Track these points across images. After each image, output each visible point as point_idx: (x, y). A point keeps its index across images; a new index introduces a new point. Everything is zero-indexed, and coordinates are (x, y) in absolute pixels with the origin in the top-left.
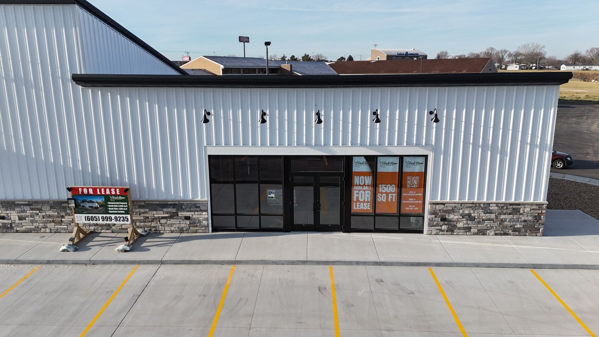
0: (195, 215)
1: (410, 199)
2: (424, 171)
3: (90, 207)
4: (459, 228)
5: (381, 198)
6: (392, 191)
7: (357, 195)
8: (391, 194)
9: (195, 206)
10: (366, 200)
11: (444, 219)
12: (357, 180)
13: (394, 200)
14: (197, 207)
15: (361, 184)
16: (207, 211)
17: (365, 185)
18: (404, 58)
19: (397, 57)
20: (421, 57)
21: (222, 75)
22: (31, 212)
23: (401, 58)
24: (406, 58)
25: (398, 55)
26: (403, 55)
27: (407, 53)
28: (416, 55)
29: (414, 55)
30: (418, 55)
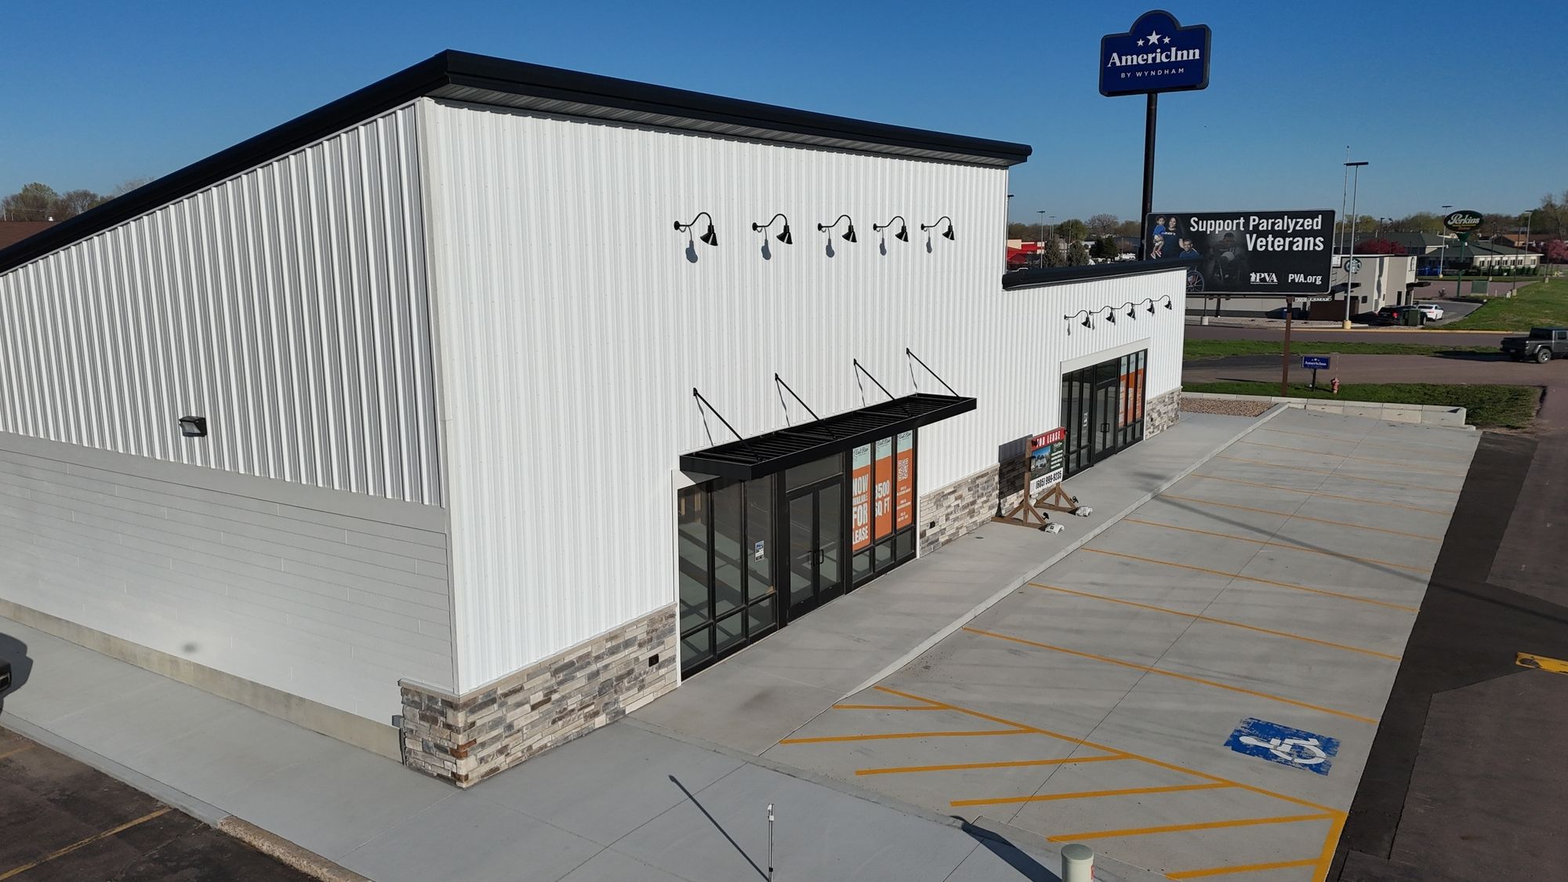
3: (1040, 466)
10: (1123, 410)
11: (1152, 419)
13: (1133, 405)
17: (1123, 391)
22: (955, 503)
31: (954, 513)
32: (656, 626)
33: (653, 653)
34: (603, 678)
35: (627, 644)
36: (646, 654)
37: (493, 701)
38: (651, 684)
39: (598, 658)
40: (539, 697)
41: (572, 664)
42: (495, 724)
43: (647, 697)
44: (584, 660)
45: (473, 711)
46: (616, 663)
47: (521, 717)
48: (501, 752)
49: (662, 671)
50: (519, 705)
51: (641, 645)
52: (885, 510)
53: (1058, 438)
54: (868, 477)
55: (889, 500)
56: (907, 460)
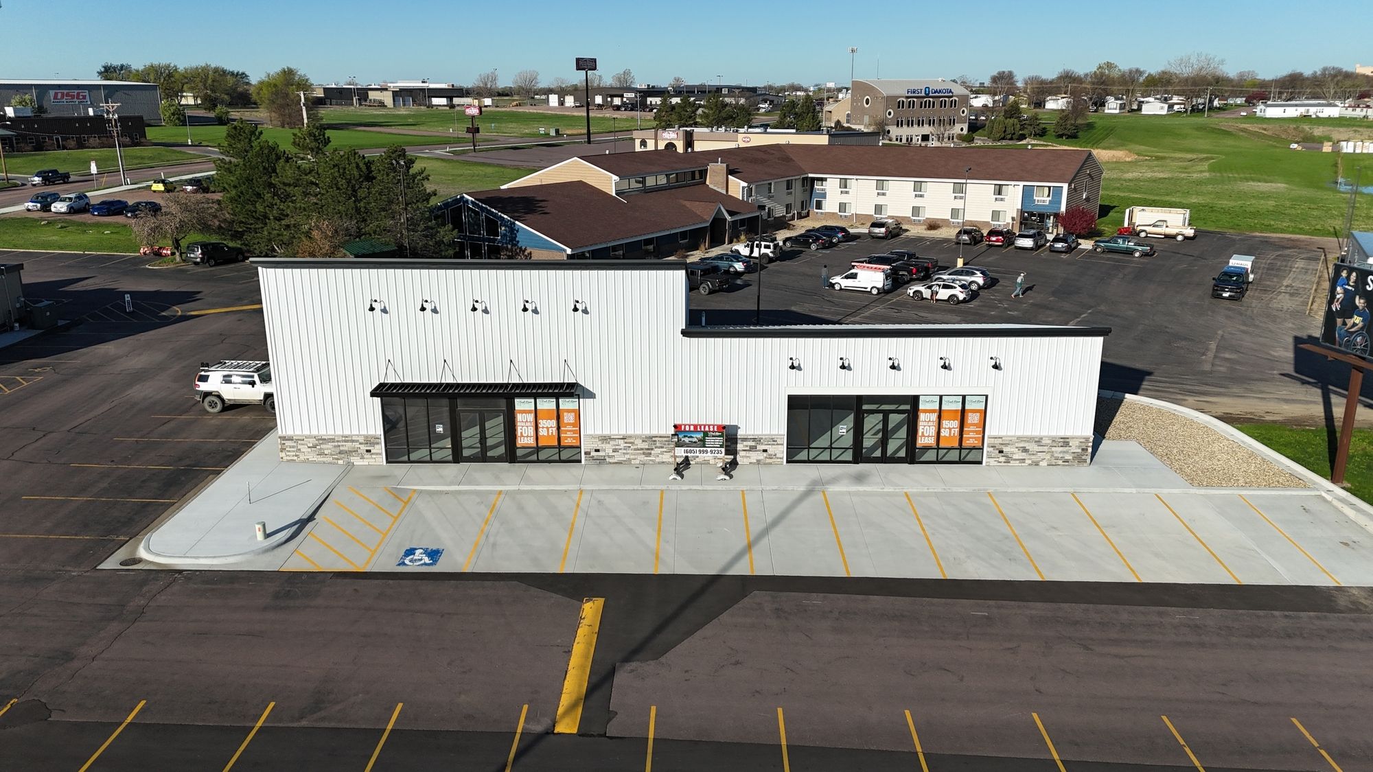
0: (771, 449)
1: (971, 434)
2: (984, 409)
3: (689, 442)
4: (1016, 460)
5: (944, 433)
6: (955, 427)
7: (923, 430)
9: (773, 441)
10: (931, 435)
11: (1001, 452)
12: (922, 417)
13: (956, 435)
14: (774, 441)
16: (782, 444)
17: (930, 421)
18: (921, 100)
19: (907, 97)
20: (957, 99)
21: (616, 194)
22: (625, 445)
23: (915, 100)
24: (925, 100)
25: (910, 94)
26: (920, 95)
27: (927, 89)
28: (946, 94)
29: (943, 94)
30: (951, 94)
31: (624, 449)
32: (370, 441)
33: (368, 448)
34: (341, 448)
35: (353, 441)
36: (364, 448)
37: (292, 440)
38: (367, 459)
39: (338, 441)
40: (311, 445)
41: (325, 439)
42: (293, 447)
43: (365, 462)
44: (332, 440)
45: (283, 440)
46: (348, 446)
47: (304, 449)
48: (296, 456)
49: (373, 456)
50: (302, 444)
51: (360, 444)
52: (550, 434)
53: (716, 430)
54: (533, 415)
55: (555, 429)
56: (573, 414)
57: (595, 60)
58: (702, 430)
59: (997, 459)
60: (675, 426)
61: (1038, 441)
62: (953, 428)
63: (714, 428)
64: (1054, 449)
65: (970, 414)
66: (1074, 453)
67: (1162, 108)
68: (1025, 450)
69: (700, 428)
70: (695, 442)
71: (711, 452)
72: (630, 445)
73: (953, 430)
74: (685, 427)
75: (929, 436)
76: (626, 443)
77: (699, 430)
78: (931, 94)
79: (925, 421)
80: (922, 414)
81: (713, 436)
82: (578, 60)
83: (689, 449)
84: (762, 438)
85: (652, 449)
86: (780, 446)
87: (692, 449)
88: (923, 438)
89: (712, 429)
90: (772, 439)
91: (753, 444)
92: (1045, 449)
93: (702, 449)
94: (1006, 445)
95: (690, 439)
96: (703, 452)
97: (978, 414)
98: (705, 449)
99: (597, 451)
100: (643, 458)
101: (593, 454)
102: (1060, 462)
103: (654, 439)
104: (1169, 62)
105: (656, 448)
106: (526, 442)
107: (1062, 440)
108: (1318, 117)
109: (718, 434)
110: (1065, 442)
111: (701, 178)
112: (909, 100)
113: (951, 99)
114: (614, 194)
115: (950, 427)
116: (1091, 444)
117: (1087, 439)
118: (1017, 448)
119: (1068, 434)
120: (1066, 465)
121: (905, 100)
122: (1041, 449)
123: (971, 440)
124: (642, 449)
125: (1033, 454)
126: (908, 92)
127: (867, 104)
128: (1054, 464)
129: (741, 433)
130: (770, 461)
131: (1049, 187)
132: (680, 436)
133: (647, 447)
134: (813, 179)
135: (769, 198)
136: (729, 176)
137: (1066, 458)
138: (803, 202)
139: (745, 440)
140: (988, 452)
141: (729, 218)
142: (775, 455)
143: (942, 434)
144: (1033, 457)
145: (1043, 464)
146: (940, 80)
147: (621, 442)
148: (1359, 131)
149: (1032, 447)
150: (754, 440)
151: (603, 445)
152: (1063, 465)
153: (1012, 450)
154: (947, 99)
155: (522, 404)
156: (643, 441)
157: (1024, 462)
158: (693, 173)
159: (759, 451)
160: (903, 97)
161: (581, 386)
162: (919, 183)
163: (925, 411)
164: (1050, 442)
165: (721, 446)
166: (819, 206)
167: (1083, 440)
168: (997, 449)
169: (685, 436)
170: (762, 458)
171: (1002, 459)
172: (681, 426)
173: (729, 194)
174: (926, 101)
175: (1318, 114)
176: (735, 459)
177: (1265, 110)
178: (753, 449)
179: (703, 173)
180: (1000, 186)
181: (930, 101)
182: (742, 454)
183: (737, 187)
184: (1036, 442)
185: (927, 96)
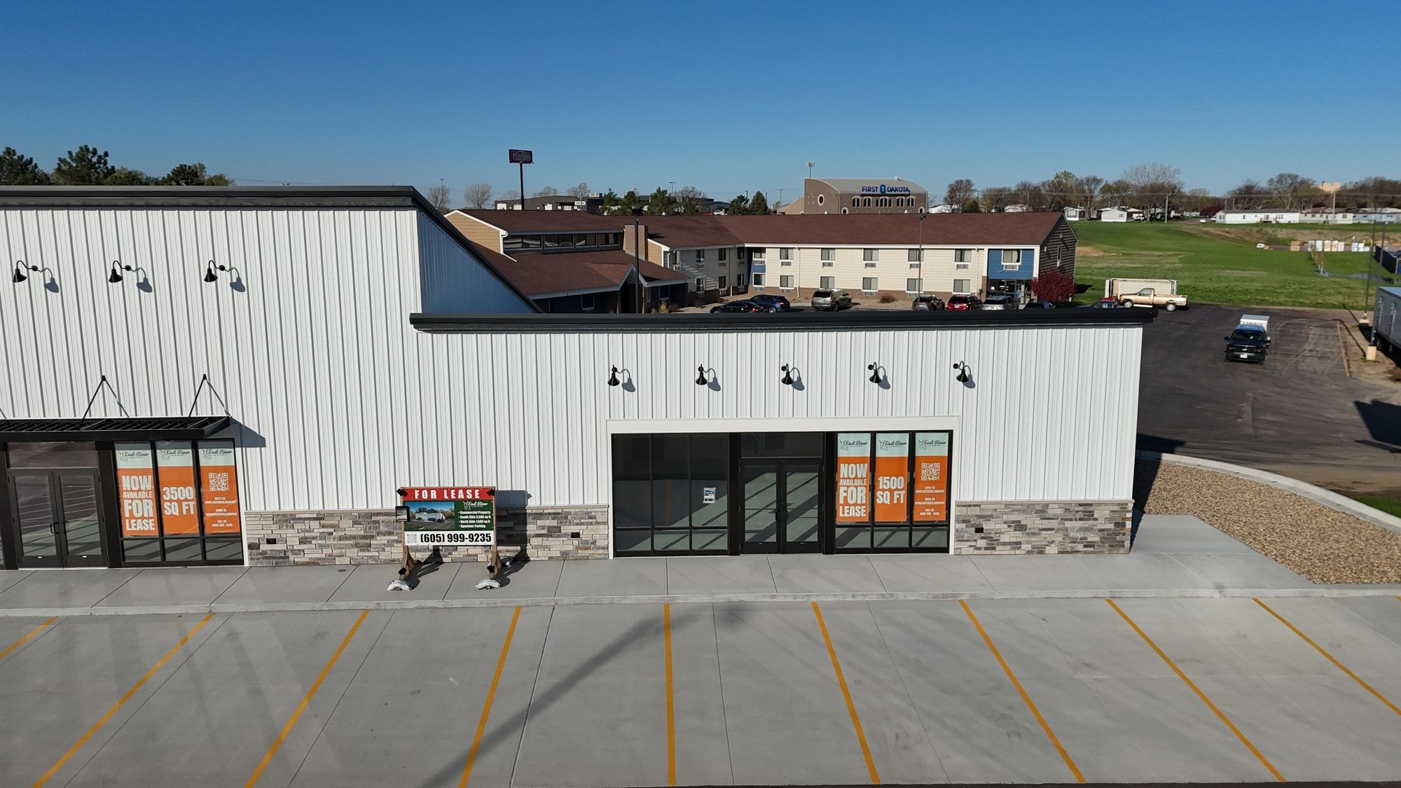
0: (586, 532)
1: (926, 499)
2: (947, 455)
3: (429, 519)
4: (1005, 544)
5: (882, 498)
6: (899, 488)
7: (845, 494)
8: (898, 492)
9: (589, 516)
10: (859, 502)
12: (844, 470)
13: (902, 502)
14: (591, 518)
15: (851, 476)
16: (607, 523)
17: (856, 477)
18: (877, 198)
19: (863, 195)
20: (914, 198)
21: (504, 252)
22: (322, 530)
23: (871, 198)
24: (881, 198)
25: (865, 192)
26: (875, 193)
27: (883, 187)
28: (903, 193)
29: (899, 193)
30: (907, 193)
31: (321, 539)
52: (185, 513)
53: (477, 497)
54: (150, 478)
55: (193, 504)
56: (225, 475)
57: (530, 153)
58: (453, 497)
59: (974, 543)
60: (402, 492)
61: (1041, 510)
62: (897, 489)
63: (473, 494)
64: (1068, 524)
65: (924, 465)
66: (1102, 530)
67: (1121, 215)
68: (1019, 527)
69: (449, 494)
70: (440, 521)
71: (471, 537)
72: (332, 530)
73: (896, 493)
74: (420, 494)
75: (856, 505)
76: (323, 526)
77: (446, 497)
78: (887, 193)
79: (849, 478)
80: (842, 465)
81: (473, 509)
82: (511, 152)
83: (430, 533)
84: (569, 513)
85: (372, 537)
86: (602, 527)
87: (435, 533)
88: (846, 507)
89: (470, 496)
90: (587, 513)
91: (554, 523)
92: (1054, 524)
93: (453, 533)
94: (987, 518)
95: (432, 516)
96: (457, 538)
97: (938, 465)
98: (459, 533)
99: (271, 541)
100: (353, 553)
101: (265, 547)
102: (1080, 547)
103: (374, 518)
104: (1125, 171)
105: (378, 534)
106: (140, 527)
107: (1081, 508)
108: (1277, 222)
109: (481, 504)
110: (1086, 510)
111: (616, 242)
112: (864, 198)
113: (908, 198)
114: (502, 252)
115: (892, 488)
116: (1129, 515)
117: (1123, 505)
118: (1005, 523)
119: (1092, 497)
120: (1090, 553)
121: (860, 198)
122: (1046, 524)
123: (927, 510)
124: (353, 537)
125: (1034, 534)
126: (863, 190)
127: (821, 202)
128: (1069, 549)
129: (532, 503)
130: (582, 553)
131: (1018, 251)
132: (413, 510)
133: (362, 533)
134: (751, 250)
135: (698, 267)
136: (649, 240)
137: (1089, 539)
138: (739, 276)
139: (539, 515)
140: (957, 530)
141: (645, 284)
142: (594, 542)
143: (879, 501)
144: (1033, 539)
145: (1052, 550)
146: (896, 179)
147: (315, 524)
148: (1323, 234)
149: (1032, 521)
150: (555, 515)
151: (281, 532)
152: (1085, 552)
153: (998, 526)
154: (904, 198)
155: (131, 460)
156: (355, 523)
157: (1019, 548)
158: (607, 235)
159: (565, 535)
160: (858, 195)
161: (236, 422)
162: (870, 251)
163: (849, 460)
164: (1060, 511)
165: (489, 527)
166: (758, 280)
167: (1116, 508)
168: (972, 526)
169: (421, 511)
170: (570, 548)
171: (982, 543)
172: (413, 490)
173: (649, 260)
174: (882, 200)
175: (1278, 220)
176: (524, 551)
177: (1224, 216)
178: (553, 532)
179: (619, 237)
180: (962, 250)
181: (886, 200)
182: (535, 541)
183: (658, 252)
184: (1037, 512)
185: (883, 194)
